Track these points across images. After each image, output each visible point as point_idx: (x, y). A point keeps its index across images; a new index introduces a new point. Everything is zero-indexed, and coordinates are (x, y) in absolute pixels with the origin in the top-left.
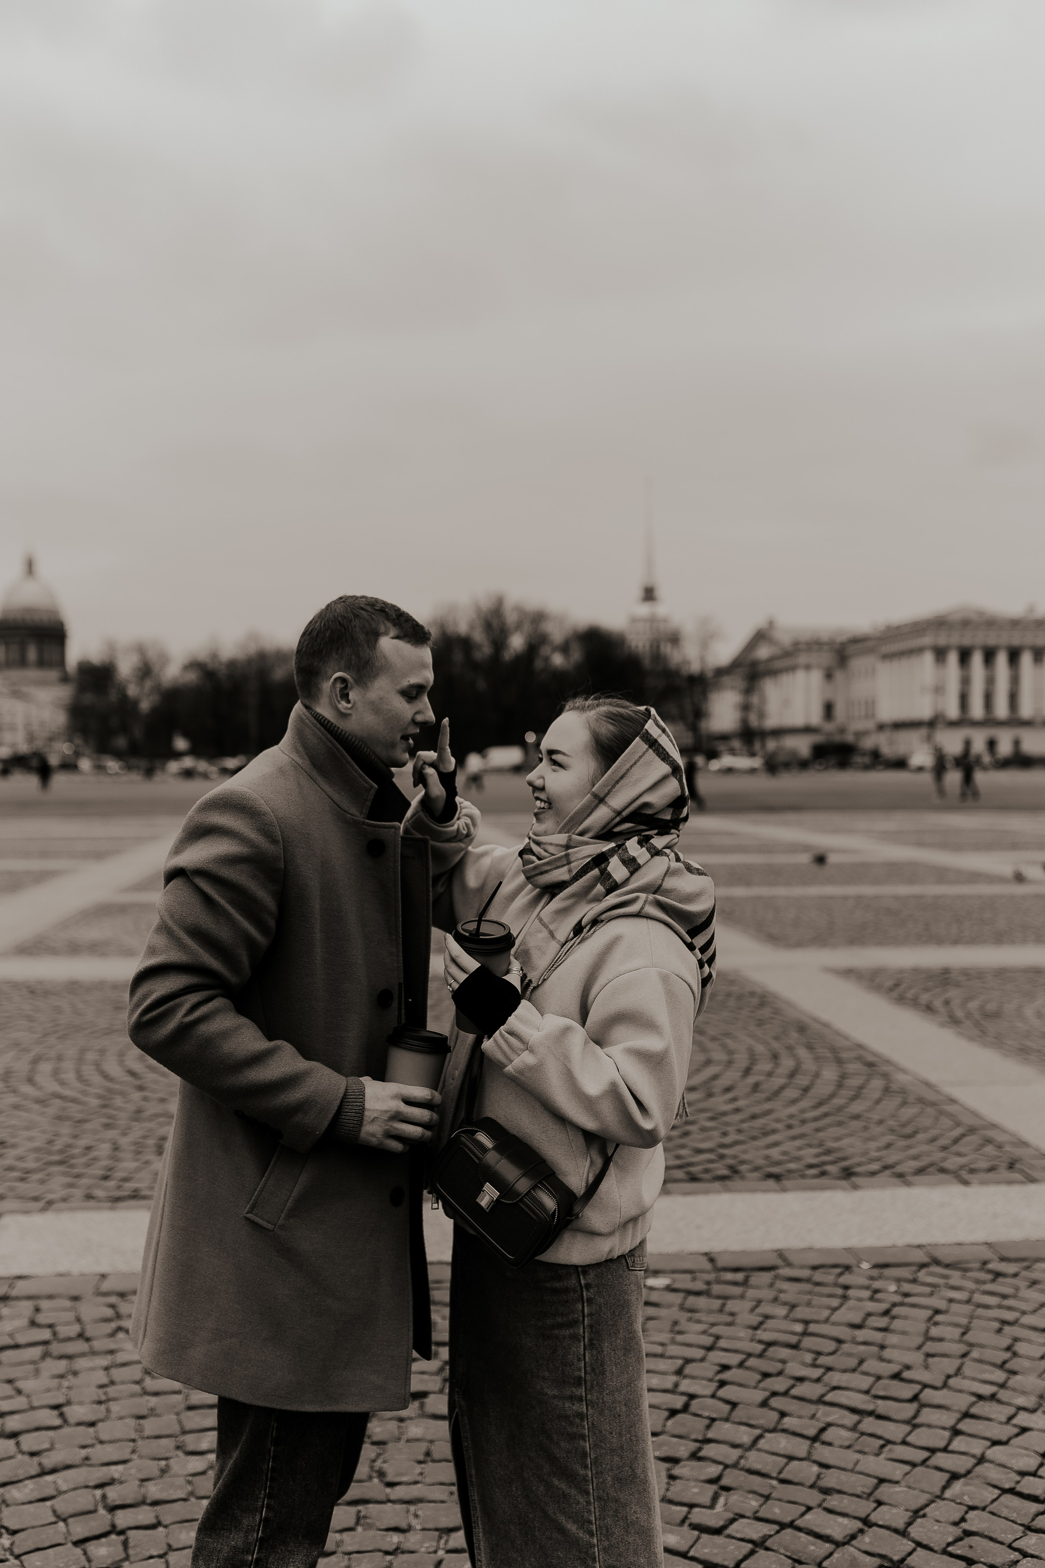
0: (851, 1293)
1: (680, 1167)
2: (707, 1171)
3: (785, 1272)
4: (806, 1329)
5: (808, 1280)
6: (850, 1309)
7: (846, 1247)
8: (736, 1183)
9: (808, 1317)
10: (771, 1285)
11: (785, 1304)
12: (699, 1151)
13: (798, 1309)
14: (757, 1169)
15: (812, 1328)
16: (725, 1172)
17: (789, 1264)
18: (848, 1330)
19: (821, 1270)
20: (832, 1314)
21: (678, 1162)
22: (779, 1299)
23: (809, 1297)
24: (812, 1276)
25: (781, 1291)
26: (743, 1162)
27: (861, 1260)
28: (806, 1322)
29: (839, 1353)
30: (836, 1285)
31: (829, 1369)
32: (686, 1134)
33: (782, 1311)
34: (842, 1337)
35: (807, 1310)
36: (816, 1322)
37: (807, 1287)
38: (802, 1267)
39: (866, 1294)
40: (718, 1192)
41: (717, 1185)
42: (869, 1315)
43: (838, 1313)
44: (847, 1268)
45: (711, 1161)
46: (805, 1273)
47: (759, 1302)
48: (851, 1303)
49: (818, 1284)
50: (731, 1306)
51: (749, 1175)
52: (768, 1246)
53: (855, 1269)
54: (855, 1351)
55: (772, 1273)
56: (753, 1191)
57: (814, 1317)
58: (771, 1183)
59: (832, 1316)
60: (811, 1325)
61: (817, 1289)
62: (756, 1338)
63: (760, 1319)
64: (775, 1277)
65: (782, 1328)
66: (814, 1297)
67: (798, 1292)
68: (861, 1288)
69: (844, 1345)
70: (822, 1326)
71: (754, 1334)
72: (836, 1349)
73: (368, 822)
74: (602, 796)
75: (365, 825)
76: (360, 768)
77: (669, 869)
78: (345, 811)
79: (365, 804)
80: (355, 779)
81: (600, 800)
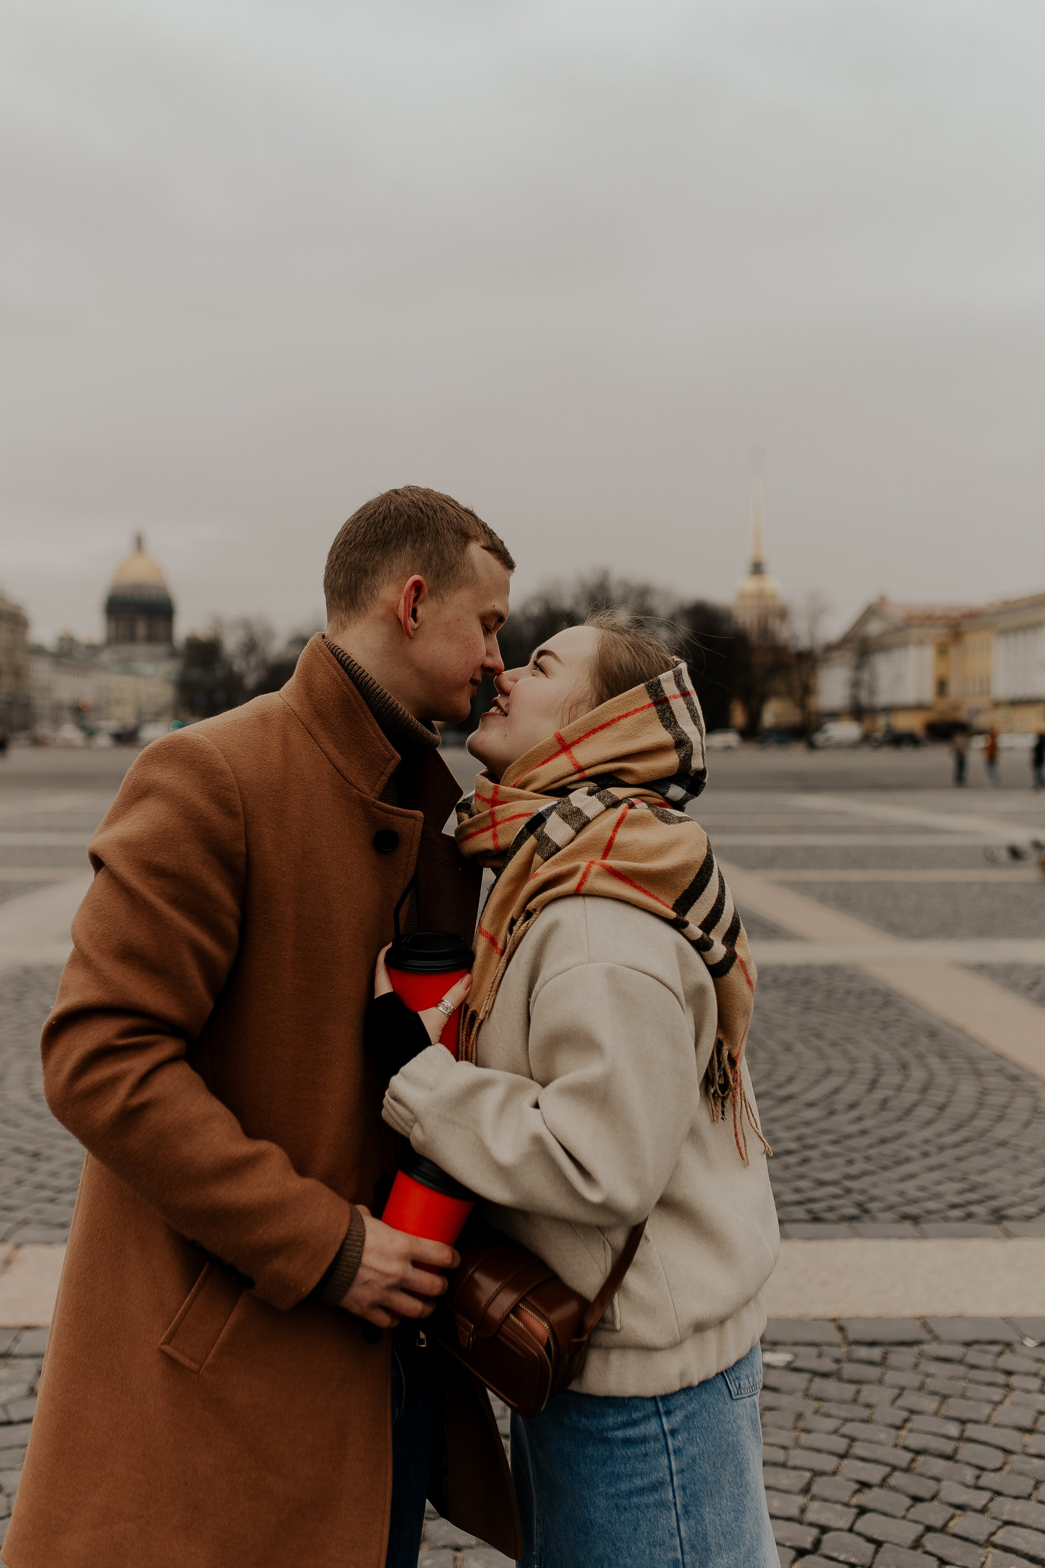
0: (1014, 1380)
1: (800, 1203)
2: (831, 1209)
3: (932, 1348)
4: (963, 1431)
5: (960, 1362)
6: (1015, 1404)
7: (1005, 1317)
8: (866, 1226)
9: (965, 1415)
10: (916, 1365)
11: (934, 1393)
12: (822, 1183)
13: (951, 1401)
14: (891, 1208)
15: (972, 1431)
16: (853, 1211)
17: (936, 1338)
18: (1017, 1435)
19: (976, 1347)
20: (994, 1410)
21: (797, 1197)
22: (926, 1386)
23: (963, 1383)
24: (965, 1355)
25: (928, 1375)
26: (873, 1199)
27: (1025, 1336)
28: (963, 1422)
29: (1007, 1468)
30: (996, 1369)
31: (998, 1493)
32: (806, 1161)
33: (930, 1404)
34: (1009, 1446)
35: (962, 1403)
36: (975, 1422)
37: (960, 1370)
38: (952, 1342)
39: (1035, 1384)
40: (846, 1237)
41: (844, 1227)
42: (1041, 1413)
43: (1000, 1408)
44: (1008, 1345)
45: (836, 1197)
46: (955, 1351)
47: (902, 1389)
48: (1015, 1396)
49: (973, 1367)
50: (869, 1393)
51: (881, 1216)
52: (909, 1311)
53: (1017, 1347)
54: (1028, 1467)
55: (915, 1350)
56: (887, 1237)
57: (974, 1416)
59: (995, 1414)
60: (969, 1426)
61: (974, 1374)
62: (901, 1442)
63: (905, 1414)
64: (921, 1355)
65: (933, 1429)
66: (971, 1385)
67: (951, 1378)
68: (1027, 1374)
69: (1014, 1458)
70: (983, 1427)
71: (898, 1437)
72: (1005, 1463)
73: (380, 804)
74: (570, 743)
75: (376, 807)
76: (381, 728)
77: (624, 817)
78: (351, 784)
79: (380, 778)
80: (372, 742)
81: (564, 746)
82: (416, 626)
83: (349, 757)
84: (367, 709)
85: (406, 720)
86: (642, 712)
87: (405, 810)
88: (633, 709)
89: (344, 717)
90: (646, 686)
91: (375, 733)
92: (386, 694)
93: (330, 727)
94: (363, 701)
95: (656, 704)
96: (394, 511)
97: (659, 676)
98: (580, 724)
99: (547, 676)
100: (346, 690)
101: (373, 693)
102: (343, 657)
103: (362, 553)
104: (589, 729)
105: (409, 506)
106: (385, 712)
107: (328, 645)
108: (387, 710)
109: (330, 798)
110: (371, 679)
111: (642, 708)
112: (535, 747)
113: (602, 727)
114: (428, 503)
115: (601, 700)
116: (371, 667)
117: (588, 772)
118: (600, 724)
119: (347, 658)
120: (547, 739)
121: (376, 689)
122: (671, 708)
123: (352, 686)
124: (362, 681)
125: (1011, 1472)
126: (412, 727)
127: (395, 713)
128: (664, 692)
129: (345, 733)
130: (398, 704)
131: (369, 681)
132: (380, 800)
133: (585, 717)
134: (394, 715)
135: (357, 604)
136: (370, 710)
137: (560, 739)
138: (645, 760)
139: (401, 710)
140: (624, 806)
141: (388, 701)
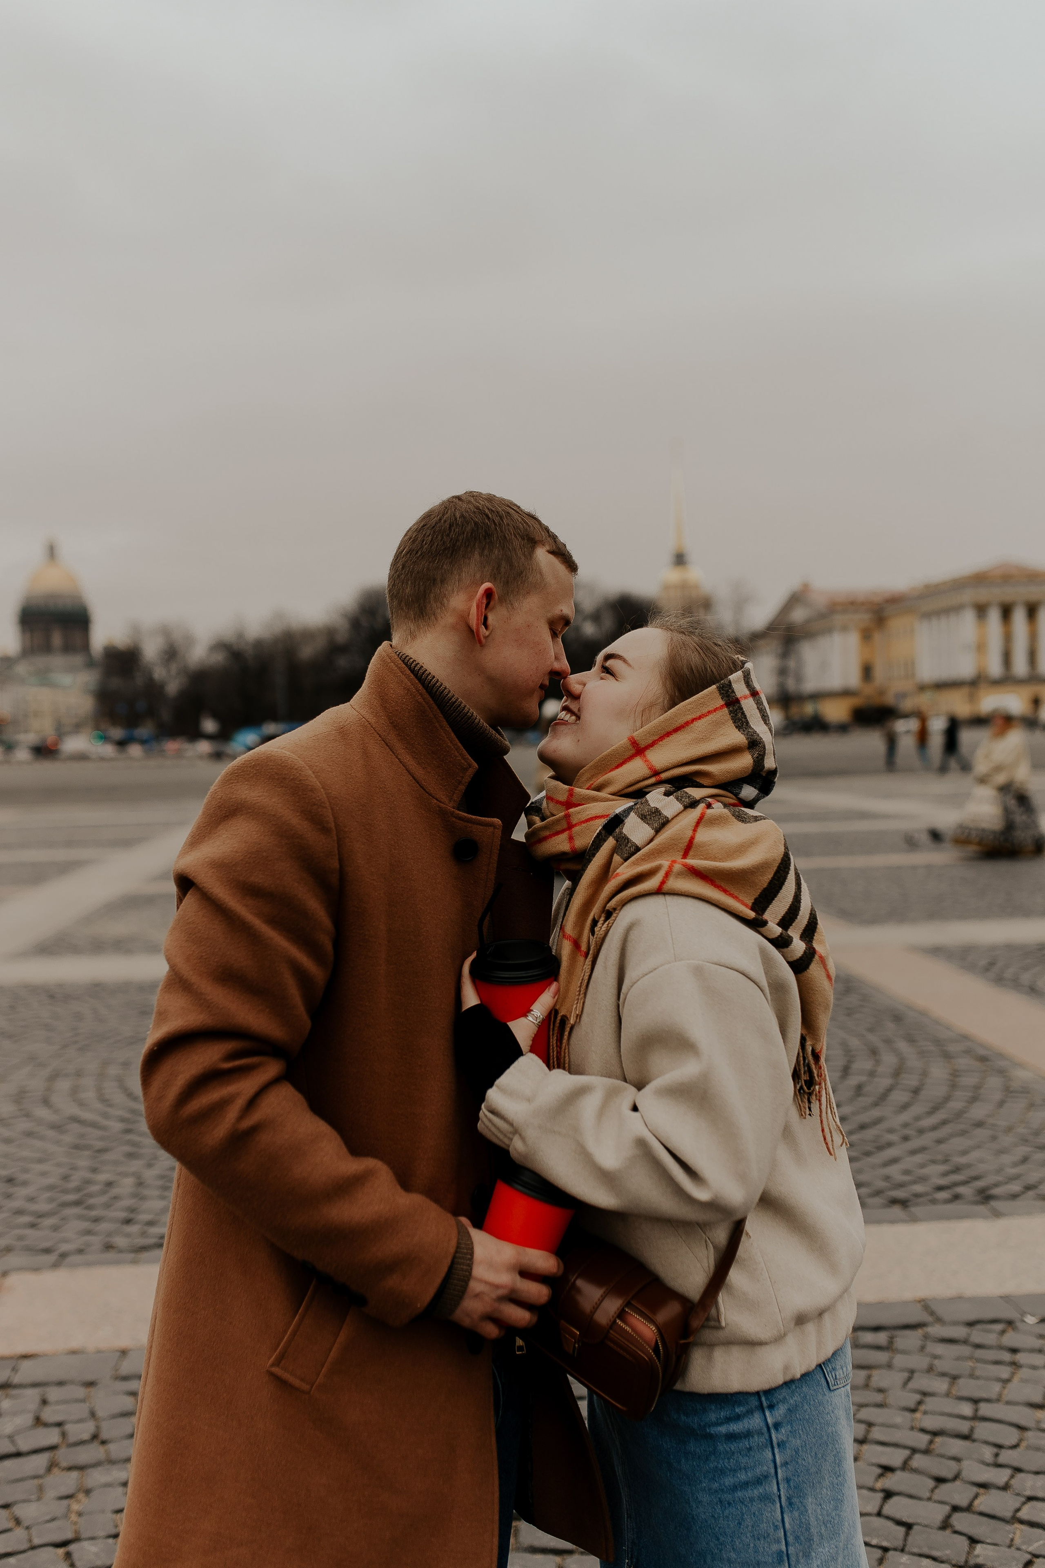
0: (1020, 1358)
3: (936, 1330)
4: (976, 1410)
5: (965, 1342)
6: (1024, 1381)
7: (1003, 1295)
9: (976, 1395)
10: (923, 1348)
11: (943, 1375)
13: (961, 1381)
14: (878, 1193)
15: (985, 1409)
17: (939, 1320)
18: (1030, 1412)
19: (979, 1327)
20: (1004, 1388)
22: (934, 1368)
23: (970, 1364)
24: (969, 1335)
25: (936, 1357)
27: (1026, 1312)
28: (976, 1401)
29: (1024, 1444)
30: (1001, 1348)
31: (1018, 1470)
33: (941, 1385)
34: (1023, 1422)
35: (972, 1382)
36: (988, 1401)
37: (966, 1350)
38: (955, 1323)
43: (1010, 1386)
44: (1010, 1323)
46: (960, 1332)
47: (912, 1372)
48: (1024, 1373)
49: (978, 1346)
50: (880, 1378)
51: (870, 1201)
52: (909, 1294)
53: (1019, 1324)
55: (920, 1332)
57: (985, 1395)
58: (897, 1210)
59: (1006, 1392)
60: (982, 1406)
61: (979, 1353)
62: (918, 1425)
63: (918, 1397)
64: (926, 1337)
65: (948, 1410)
66: (979, 1365)
67: (958, 1359)
68: (1032, 1351)
69: (1029, 1434)
70: (995, 1405)
71: (913, 1420)
72: (1021, 1440)
73: (459, 813)
74: (644, 746)
75: (454, 817)
76: (457, 737)
77: (703, 816)
78: (430, 795)
79: (457, 788)
80: (448, 751)
81: (638, 749)
82: (487, 633)
83: (426, 768)
84: (442, 719)
85: (481, 728)
86: (715, 713)
87: (483, 818)
88: (706, 710)
89: (420, 727)
90: (717, 687)
91: (451, 742)
92: (461, 703)
93: (406, 738)
94: (438, 711)
95: (727, 705)
96: (460, 518)
97: (730, 677)
98: (654, 727)
99: (616, 680)
100: (421, 700)
101: (448, 702)
102: (415, 666)
103: (430, 562)
104: (663, 732)
105: (474, 512)
106: (460, 721)
107: (399, 655)
108: (462, 719)
109: (412, 810)
110: (445, 688)
111: (715, 710)
112: (609, 751)
113: (676, 730)
114: (494, 509)
115: (673, 704)
116: (444, 676)
117: (664, 776)
118: (674, 726)
119: (420, 668)
120: (620, 743)
121: (451, 698)
122: (742, 709)
123: (427, 696)
124: (437, 690)
125: (1029, 1447)
126: (487, 735)
127: (470, 722)
128: (735, 693)
129: (422, 744)
130: (473, 712)
131: (444, 690)
132: (459, 810)
133: (659, 720)
134: (469, 723)
135: (426, 614)
136: (445, 718)
137: (634, 742)
138: (719, 762)
139: (475, 719)
140: (702, 806)
141: (463, 710)
